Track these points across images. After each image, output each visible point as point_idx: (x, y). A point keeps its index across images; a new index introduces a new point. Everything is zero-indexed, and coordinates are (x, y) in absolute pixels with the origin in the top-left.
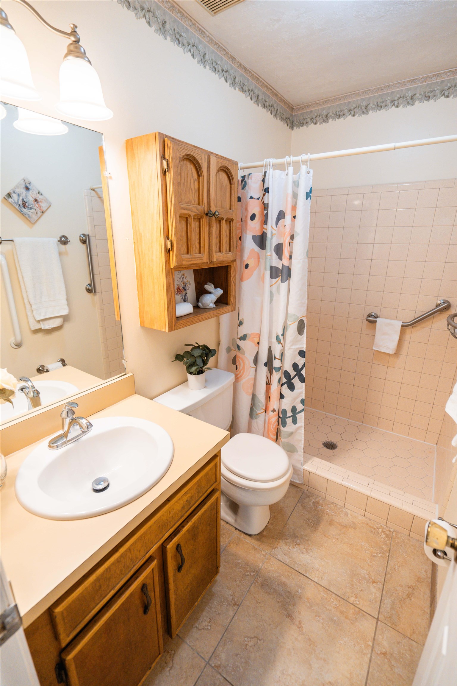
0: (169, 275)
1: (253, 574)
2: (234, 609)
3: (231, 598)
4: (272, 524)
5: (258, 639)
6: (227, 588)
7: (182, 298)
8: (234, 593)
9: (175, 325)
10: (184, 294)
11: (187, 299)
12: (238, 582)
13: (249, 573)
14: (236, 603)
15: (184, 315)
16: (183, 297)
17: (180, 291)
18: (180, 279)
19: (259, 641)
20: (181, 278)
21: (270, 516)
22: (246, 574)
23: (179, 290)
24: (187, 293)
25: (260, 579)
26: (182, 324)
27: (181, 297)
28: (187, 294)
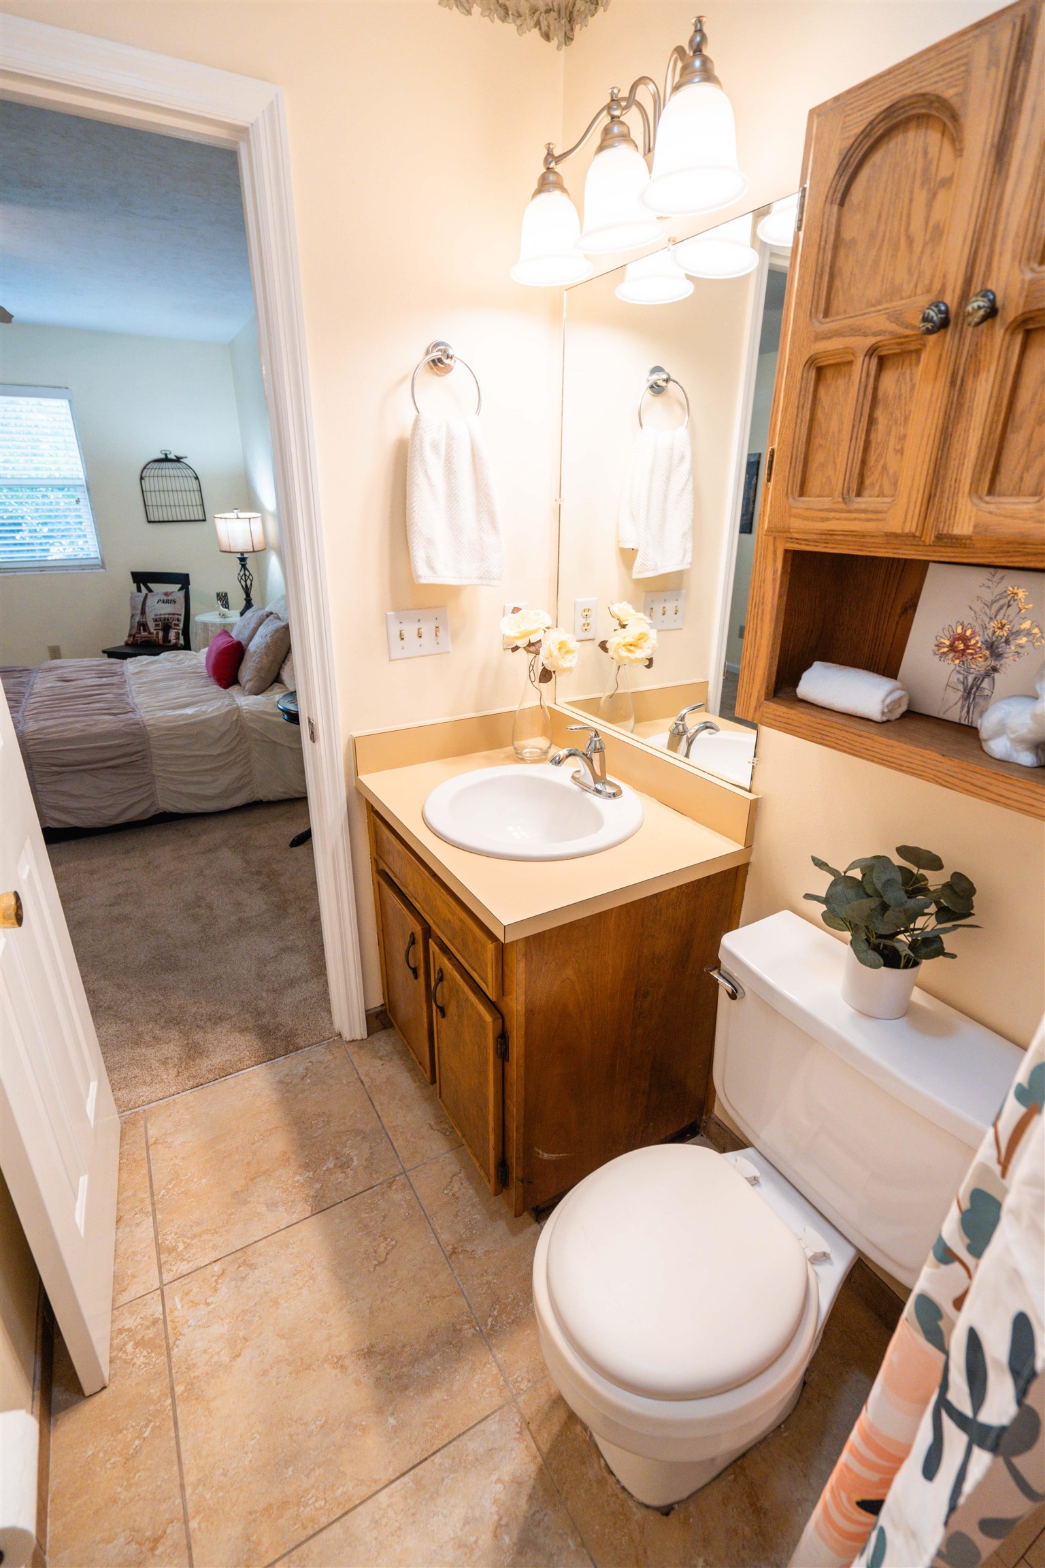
0: (765, 558)
1: (489, 1323)
2: (448, 1245)
3: (469, 1248)
4: (601, 1482)
5: (380, 1263)
6: (492, 1249)
7: (961, 677)
8: (474, 1258)
9: (756, 708)
10: (980, 664)
11: (987, 692)
12: (490, 1278)
13: (495, 1313)
14: (455, 1253)
15: (835, 709)
16: (966, 678)
17: (963, 650)
18: (990, 607)
19: (376, 1262)
20: (994, 602)
21: (632, 1496)
22: (497, 1306)
23: (961, 647)
24: (1003, 670)
25: (470, 1335)
26: (780, 719)
27: (959, 672)
28: (996, 675)
